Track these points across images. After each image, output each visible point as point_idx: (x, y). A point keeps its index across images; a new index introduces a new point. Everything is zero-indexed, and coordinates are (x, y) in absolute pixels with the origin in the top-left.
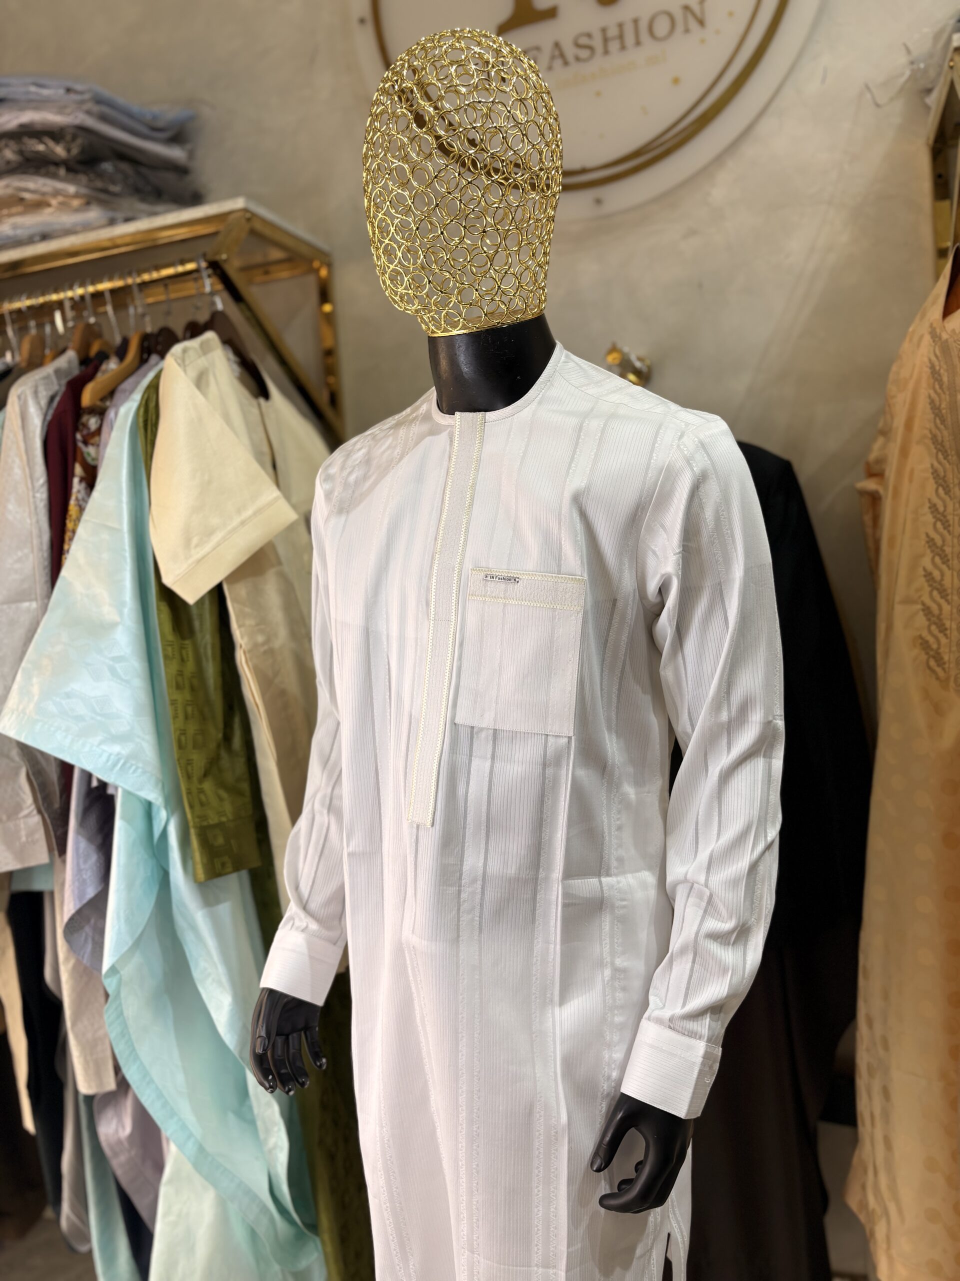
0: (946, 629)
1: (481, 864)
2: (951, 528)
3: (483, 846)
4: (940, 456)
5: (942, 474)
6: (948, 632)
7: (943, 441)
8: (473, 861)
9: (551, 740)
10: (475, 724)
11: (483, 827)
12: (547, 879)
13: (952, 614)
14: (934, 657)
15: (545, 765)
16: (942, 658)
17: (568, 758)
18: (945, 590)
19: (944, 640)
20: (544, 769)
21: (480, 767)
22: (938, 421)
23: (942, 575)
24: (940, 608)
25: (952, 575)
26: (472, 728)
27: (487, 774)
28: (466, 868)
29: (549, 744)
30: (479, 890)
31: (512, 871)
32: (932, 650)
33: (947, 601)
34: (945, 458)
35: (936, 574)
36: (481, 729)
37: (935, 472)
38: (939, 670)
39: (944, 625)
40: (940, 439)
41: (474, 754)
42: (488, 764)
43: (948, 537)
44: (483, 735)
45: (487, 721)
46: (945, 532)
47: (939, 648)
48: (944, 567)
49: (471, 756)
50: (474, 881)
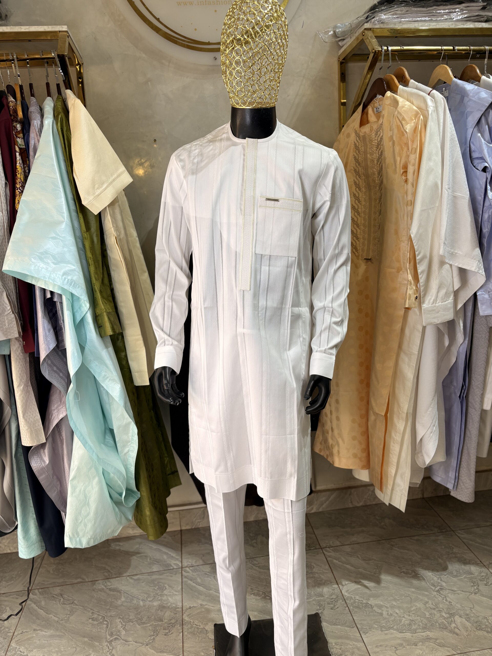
0: (358, 238)
1: (265, 303)
2: (361, 203)
3: (265, 297)
4: (357, 177)
5: (358, 183)
6: (359, 239)
7: (359, 171)
8: (262, 302)
9: (290, 258)
10: (263, 253)
11: (266, 291)
12: (285, 308)
13: (360, 233)
14: (354, 248)
15: (287, 267)
16: (357, 249)
17: (295, 265)
18: (358, 224)
19: (358, 242)
20: (287, 269)
21: (265, 269)
22: (357, 164)
23: (358, 219)
24: (356, 230)
25: (361, 219)
26: (262, 255)
27: (268, 271)
28: (260, 305)
29: (289, 260)
30: (264, 313)
31: (275, 305)
32: (354, 246)
33: (359, 228)
34: (359, 178)
35: (356, 219)
36: (265, 255)
37: (355, 183)
38: (356, 253)
39: (358, 237)
40: (358, 171)
41: (262, 265)
42: (267, 268)
43: (360, 206)
44: (266, 257)
45: (267, 252)
46: (359, 204)
47: (356, 245)
48: (358, 216)
49: (261, 265)
50: (263, 309)
